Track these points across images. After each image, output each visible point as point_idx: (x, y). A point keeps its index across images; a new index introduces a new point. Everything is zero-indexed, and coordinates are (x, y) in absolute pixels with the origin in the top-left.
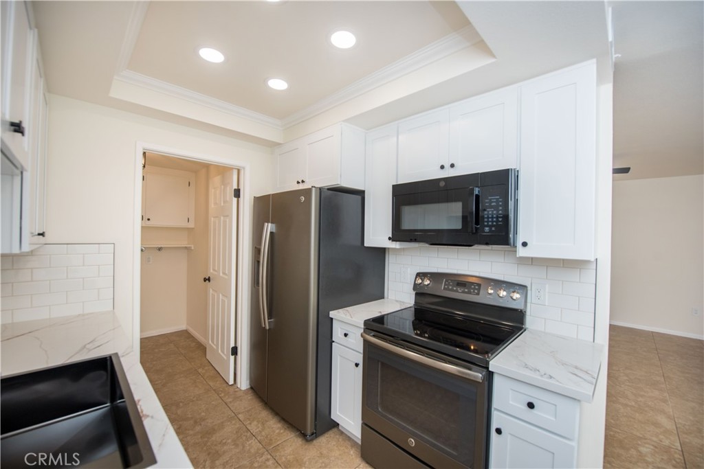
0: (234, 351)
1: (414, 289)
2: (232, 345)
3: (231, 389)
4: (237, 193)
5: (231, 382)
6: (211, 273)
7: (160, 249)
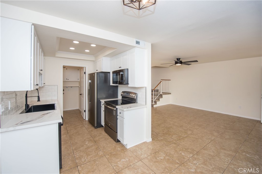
0: (85, 111)
1: (121, 95)
2: (85, 110)
3: (84, 120)
4: (85, 73)
5: (84, 119)
6: (82, 93)
7: (71, 87)
